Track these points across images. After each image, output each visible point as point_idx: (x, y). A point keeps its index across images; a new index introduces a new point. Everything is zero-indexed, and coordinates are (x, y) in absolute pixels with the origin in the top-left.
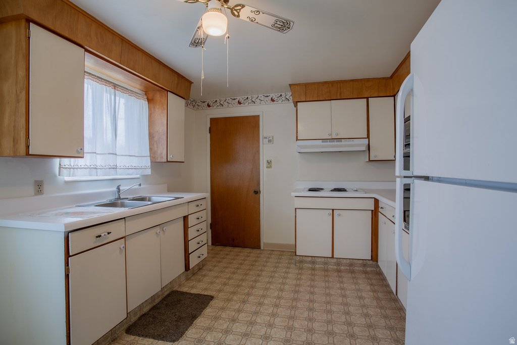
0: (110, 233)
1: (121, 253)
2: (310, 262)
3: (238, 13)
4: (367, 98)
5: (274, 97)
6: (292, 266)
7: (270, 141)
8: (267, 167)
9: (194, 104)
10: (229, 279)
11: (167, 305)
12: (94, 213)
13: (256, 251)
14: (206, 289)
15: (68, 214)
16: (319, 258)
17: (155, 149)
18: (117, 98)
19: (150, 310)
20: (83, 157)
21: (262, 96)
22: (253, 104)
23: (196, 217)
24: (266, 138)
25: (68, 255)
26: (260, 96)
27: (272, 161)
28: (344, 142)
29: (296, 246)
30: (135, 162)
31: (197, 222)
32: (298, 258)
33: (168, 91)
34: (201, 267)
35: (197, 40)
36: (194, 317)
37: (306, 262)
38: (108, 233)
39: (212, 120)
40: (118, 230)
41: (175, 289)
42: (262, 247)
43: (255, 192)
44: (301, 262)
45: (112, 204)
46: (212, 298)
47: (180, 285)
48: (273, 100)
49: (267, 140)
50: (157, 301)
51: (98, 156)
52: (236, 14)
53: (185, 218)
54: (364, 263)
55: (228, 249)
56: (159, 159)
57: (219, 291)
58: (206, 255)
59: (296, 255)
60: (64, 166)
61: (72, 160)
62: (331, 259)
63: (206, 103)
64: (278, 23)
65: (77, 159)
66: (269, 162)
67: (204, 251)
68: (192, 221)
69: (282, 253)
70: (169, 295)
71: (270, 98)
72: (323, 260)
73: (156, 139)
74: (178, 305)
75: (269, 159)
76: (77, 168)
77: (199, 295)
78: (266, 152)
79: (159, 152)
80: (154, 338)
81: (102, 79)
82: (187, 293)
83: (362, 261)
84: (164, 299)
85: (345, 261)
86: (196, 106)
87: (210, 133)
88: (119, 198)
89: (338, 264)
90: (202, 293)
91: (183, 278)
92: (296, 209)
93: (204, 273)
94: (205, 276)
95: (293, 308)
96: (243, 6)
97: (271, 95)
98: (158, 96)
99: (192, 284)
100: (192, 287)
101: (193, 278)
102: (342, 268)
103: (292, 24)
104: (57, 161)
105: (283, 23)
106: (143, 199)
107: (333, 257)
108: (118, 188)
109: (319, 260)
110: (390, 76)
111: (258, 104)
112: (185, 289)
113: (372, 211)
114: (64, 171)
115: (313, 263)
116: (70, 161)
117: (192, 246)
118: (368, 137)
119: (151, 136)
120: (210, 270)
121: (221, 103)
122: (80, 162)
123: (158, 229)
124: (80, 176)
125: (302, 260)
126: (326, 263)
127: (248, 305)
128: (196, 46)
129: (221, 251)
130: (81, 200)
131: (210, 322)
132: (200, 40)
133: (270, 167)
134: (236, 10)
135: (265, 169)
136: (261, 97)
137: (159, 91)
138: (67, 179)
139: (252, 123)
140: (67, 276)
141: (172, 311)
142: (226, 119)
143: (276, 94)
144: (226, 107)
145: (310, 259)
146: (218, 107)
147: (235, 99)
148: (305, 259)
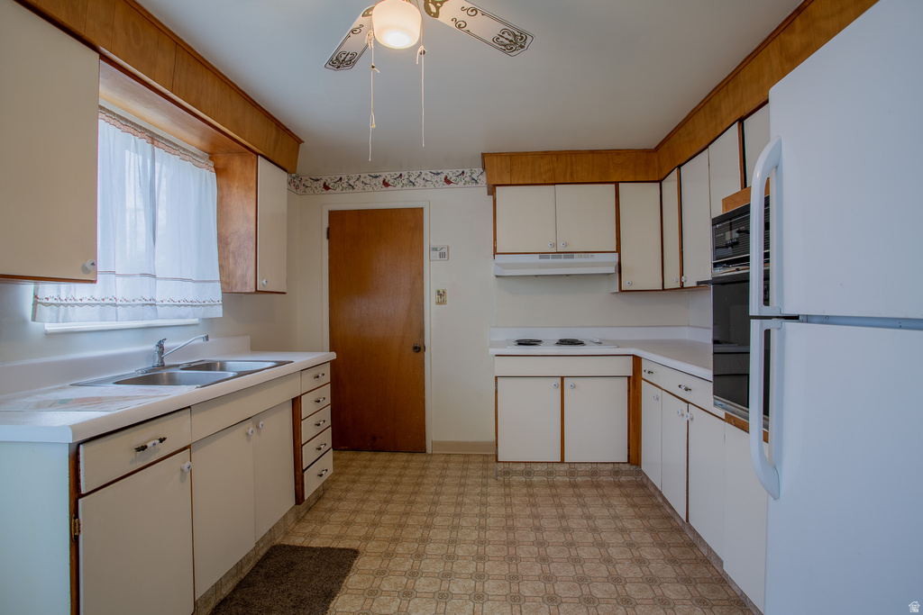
0: (165, 439)
1: (182, 480)
2: (522, 473)
3: (438, 8)
4: (617, 184)
5: (451, 175)
6: (491, 481)
7: (442, 255)
8: (438, 303)
9: (298, 182)
10: (381, 513)
11: (267, 576)
12: (126, 398)
13: (417, 457)
14: (340, 537)
15: (65, 404)
16: (538, 465)
17: (231, 266)
18: (157, 165)
19: (234, 590)
20: (94, 282)
21: (428, 172)
22: (411, 187)
23: (314, 399)
24: (435, 249)
25: (76, 493)
26: (423, 172)
27: (447, 292)
28: (577, 259)
29: (497, 445)
30: (190, 292)
31: (315, 407)
32: (500, 467)
33: (257, 154)
34: (320, 495)
35: (344, 56)
36: (329, 596)
37: (516, 473)
38: (162, 440)
39: (332, 214)
40: (178, 432)
41: (277, 542)
42: (429, 450)
43: (415, 348)
44: (507, 473)
45: (149, 379)
46: (355, 553)
47: (287, 533)
48: (448, 181)
49: (438, 253)
50: (246, 570)
51: (119, 280)
52: (433, 9)
53: (296, 402)
54: (615, 469)
55: (365, 456)
56: (239, 285)
57: (367, 538)
58: (331, 471)
59: (497, 461)
60: (45, 301)
61: (64, 286)
62: (559, 465)
63: (322, 183)
64: (506, 35)
65: (73, 285)
66: (441, 294)
68: (307, 406)
69: (467, 459)
70: (267, 556)
71: (443, 177)
72: (545, 467)
73: (232, 247)
74: (292, 574)
75: (441, 288)
76: (73, 305)
77: (328, 551)
78: (435, 275)
79: (239, 273)
81: (127, 120)
82: (303, 548)
83: (611, 466)
84: (259, 564)
85: (583, 467)
86: (302, 188)
87: (328, 238)
88: (162, 366)
89: (572, 473)
90: (334, 545)
91: (291, 518)
92: (496, 377)
93: (329, 505)
94: (331, 510)
95: (511, 559)
97: (446, 172)
98: (236, 164)
99: (309, 529)
100: (312, 535)
101: (309, 517)
102: (579, 479)
103: (529, 38)
104: (28, 289)
105: (515, 36)
106: (208, 366)
107: (562, 461)
108: (160, 345)
109: (539, 467)
110: (653, 147)
111: (421, 187)
112: (298, 541)
113: (629, 377)
114: (46, 312)
115: (529, 473)
116: (59, 290)
117: (307, 458)
118: (618, 250)
119: (223, 241)
120: (340, 499)
121: (351, 182)
122: (81, 291)
123: (249, 427)
124: (81, 320)
125: (509, 469)
126: (550, 473)
127: (427, 561)
128: (339, 67)
129: (352, 460)
130: (79, 372)
131: (362, 602)
132: (349, 56)
133: (443, 302)
135: (435, 307)
136: (427, 174)
137: (240, 153)
138: (50, 327)
139: (410, 221)
140: (75, 541)
141: (282, 588)
142: (359, 212)
143: (454, 171)
144: (360, 190)
145: (522, 467)
146: (344, 191)
147: (376, 177)
148: (514, 467)
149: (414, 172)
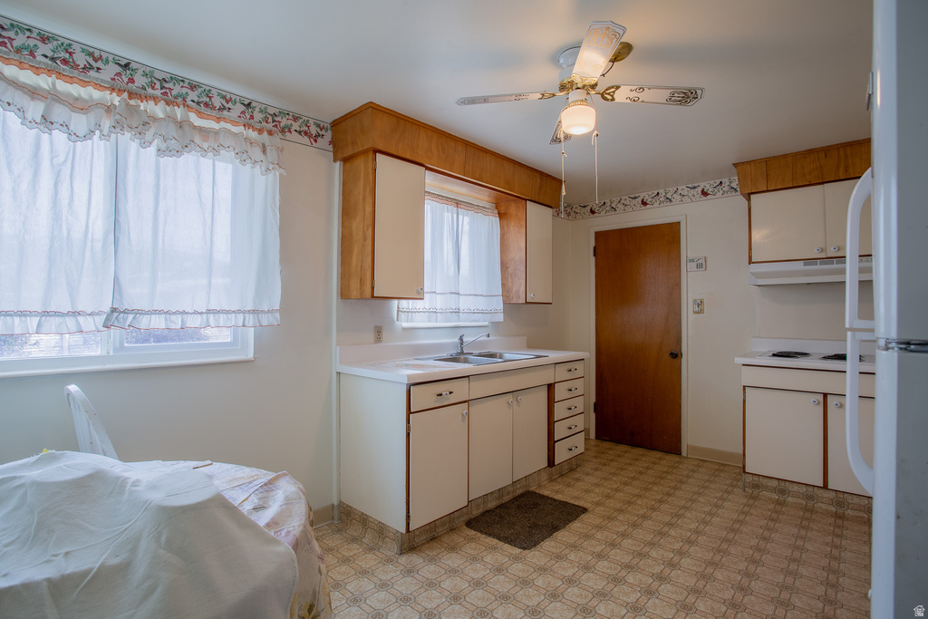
0: (452, 393)
1: (463, 421)
2: (774, 490)
3: (612, 96)
5: (708, 187)
6: (736, 490)
7: (699, 266)
8: (695, 312)
9: (569, 210)
10: (617, 490)
11: (518, 506)
12: (435, 367)
13: (671, 458)
14: (577, 498)
15: (407, 366)
16: (795, 485)
17: (510, 284)
18: (460, 217)
19: (496, 508)
20: (422, 299)
21: (684, 187)
22: (668, 204)
23: (567, 388)
24: (693, 261)
25: (409, 412)
26: (680, 188)
27: (705, 301)
29: (744, 455)
30: (482, 304)
31: (568, 395)
32: (749, 479)
33: (526, 200)
34: (574, 465)
36: (555, 529)
37: (766, 488)
38: (450, 393)
39: (598, 235)
40: (461, 391)
41: (532, 489)
42: (684, 453)
43: (671, 354)
44: (756, 486)
45: (453, 359)
46: (585, 510)
47: (540, 486)
48: (704, 193)
49: (694, 264)
50: (506, 498)
51: (438, 296)
52: (609, 97)
53: (551, 387)
55: (623, 448)
56: (515, 299)
57: (598, 504)
58: (581, 449)
59: (744, 472)
60: (402, 310)
61: (411, 301)
62: (822, 491)
63: (589, 208)
64: (676, 95)
65: (415, 301)
66: (699, 304)
67: (579, 443)
68: (560, 392)
69: (722, 468)
70: (522, 495)
71: (699, 190)
72: (804, 489)
73: (510, 270)
74: (535, 510)
75: (698, 297)
76: (415, 312)
77: (566, 504)
78: (693, 285)
79: (515, 289)
80: (499, 539)
81: (443, 196)
82: (548, 498)
84: (516, 499)
85: (856, 500)
86: (573, 214)
87: (595, 255)
88: (462, 353)
89: (839, 504)
90: (571, 502)
91: (544, 476)
92: (744, 387)
93: (578, 476)
94: (578, 480)
95: (719, 551)
96: (618, 87)
97: (702, 185)
98: (513, 209)
99: (557, 488)
100: (557, 492)
101: (559, 480)
102: (850, 512)
103: (699, 92)
104: (395, 302)
105: (685, 93)
106: (492, 356)
107: (825, 486)
108: (461, 339)
109: (796, 487)
111: (678, 202)
112: (546, 493)
114: (403, 316)
115: (782, 492)
116: (408, 304)
117: (560, 431)
119: (504, 266)
120: (588, 474)
121: (614, 205)
122: (418, 304)
123: (510, 398)
124: (420, 321)
125: (757, 484)
126: (810, 497)
127: (640, 530)
128: (560, 142)
129: (610, 449)
130: (419, 351)
131: (577, 539)
133: (701, 312)
134: (609, 94)
135: (692, 316)
136: (683, 189)
137: (513, 200)
138: (405, 325)
139: (668, 236)
140: (408, 435)
141: (526, 515)
142: (621, 231)
143: (712, 182)
144: (621, 211)
145: (775, 483)
146: (608, 213)
147: (636, 198)
148: (765, 481)
149: (670, 189)
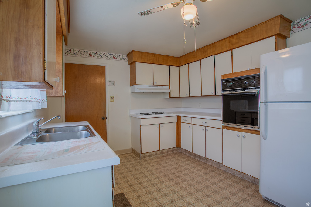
2: (148, 156)
4: (169, 66)
7: (113, 84)
8: (111, 101)
21: (107, 53)
22: (101, 58)
24: (110, 82)
26: (106, 53)
27: (114, 97)
28: (159, 88)
32: (142, 155)
37: (146, 156)
39: (67, 64)
43: (103, 118)
44: (144, 157)
46: (123, 194)
48: (114, 58)
49: (111, 83)
54: (173, 150)
56: (54, 93)
59: (141, 153)
66: (112, 98)
71: (113, 56)
72: (155, 152)
75: (112, 96)
78: (110, 91)
83: (172, 149)
85: (165, 151)
89: (162, 153)
95: (171, 179)
97: (114, 54)
107: (160, 150)
109: (153, 153)
110: (178, 57)
111: (104, 58)
113: (176, 122)
115: (150, 156)
118: (170, 85)
121: (75, 52)
125: (144, 155)
126: (156, 154)
127: (149, 188)
132: (149, 12)
133: (113, 101)
135: (110, 103)
139: (101, 71)
143: (117, 54)
144: (79, 56)
145: (148, 154)
146: (72, 55)
147: (86, 52)
149: (102, 52)
